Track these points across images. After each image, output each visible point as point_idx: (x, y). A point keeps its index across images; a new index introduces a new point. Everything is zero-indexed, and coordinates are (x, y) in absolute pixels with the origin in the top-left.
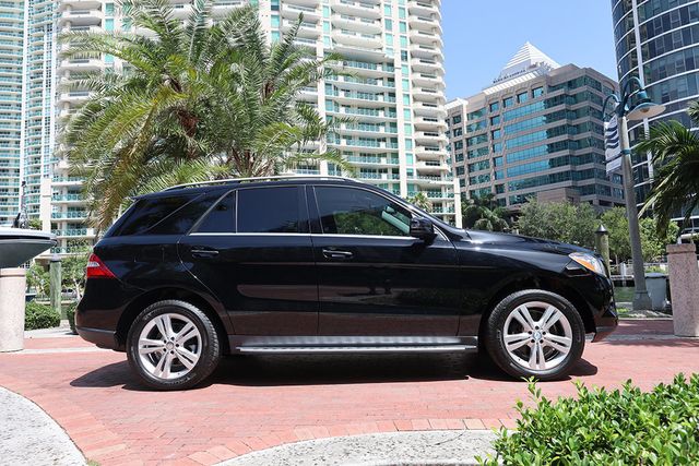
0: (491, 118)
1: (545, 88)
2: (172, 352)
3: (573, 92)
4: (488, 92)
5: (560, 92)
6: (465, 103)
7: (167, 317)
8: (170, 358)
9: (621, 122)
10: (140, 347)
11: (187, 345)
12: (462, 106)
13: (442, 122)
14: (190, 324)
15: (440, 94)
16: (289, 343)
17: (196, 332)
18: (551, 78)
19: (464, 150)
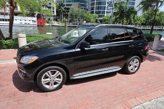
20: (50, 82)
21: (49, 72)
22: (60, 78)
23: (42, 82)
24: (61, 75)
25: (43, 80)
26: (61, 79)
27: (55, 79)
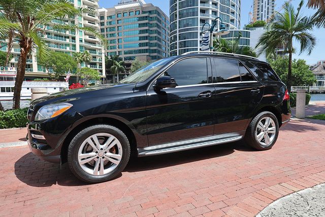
0: (118, 21)
1: (141, 12)
3: (151, 16)
4: (118, 7)
5: (146, 15)
6: (106, 11)
12: (104, 12)
13: (97, 18)
15: (96, 3)
18: (143, 8)
19: (105, 33)
20: (96, 160)
21: (95, 137)
22: (117, 153)
23: (80, 161)
24: (119, 146)
25: (81, 155)
26: (119, 155)
27: (107, 154)
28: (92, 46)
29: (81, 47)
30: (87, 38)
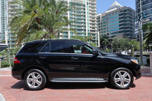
0: (107, 18)
1: (119, 12)
2: (35, 81)
3: (125, 13)
4: (106, 12)
5: (122, 13)
6: (101, 15)
7: (34, 73)
8: (35, 83)
9: (139, 22)
10: (27, 80)
11: (39, 80)
12: (100, 15)
13: (96, 19)
14: (39, 75)
15: (95, 12)
16: (63, 79)
17: (41, 77)
18: (121, 9)
19: (100, 25)
28: (93, 33)
29: (88, 33)
30: (91, 29)
